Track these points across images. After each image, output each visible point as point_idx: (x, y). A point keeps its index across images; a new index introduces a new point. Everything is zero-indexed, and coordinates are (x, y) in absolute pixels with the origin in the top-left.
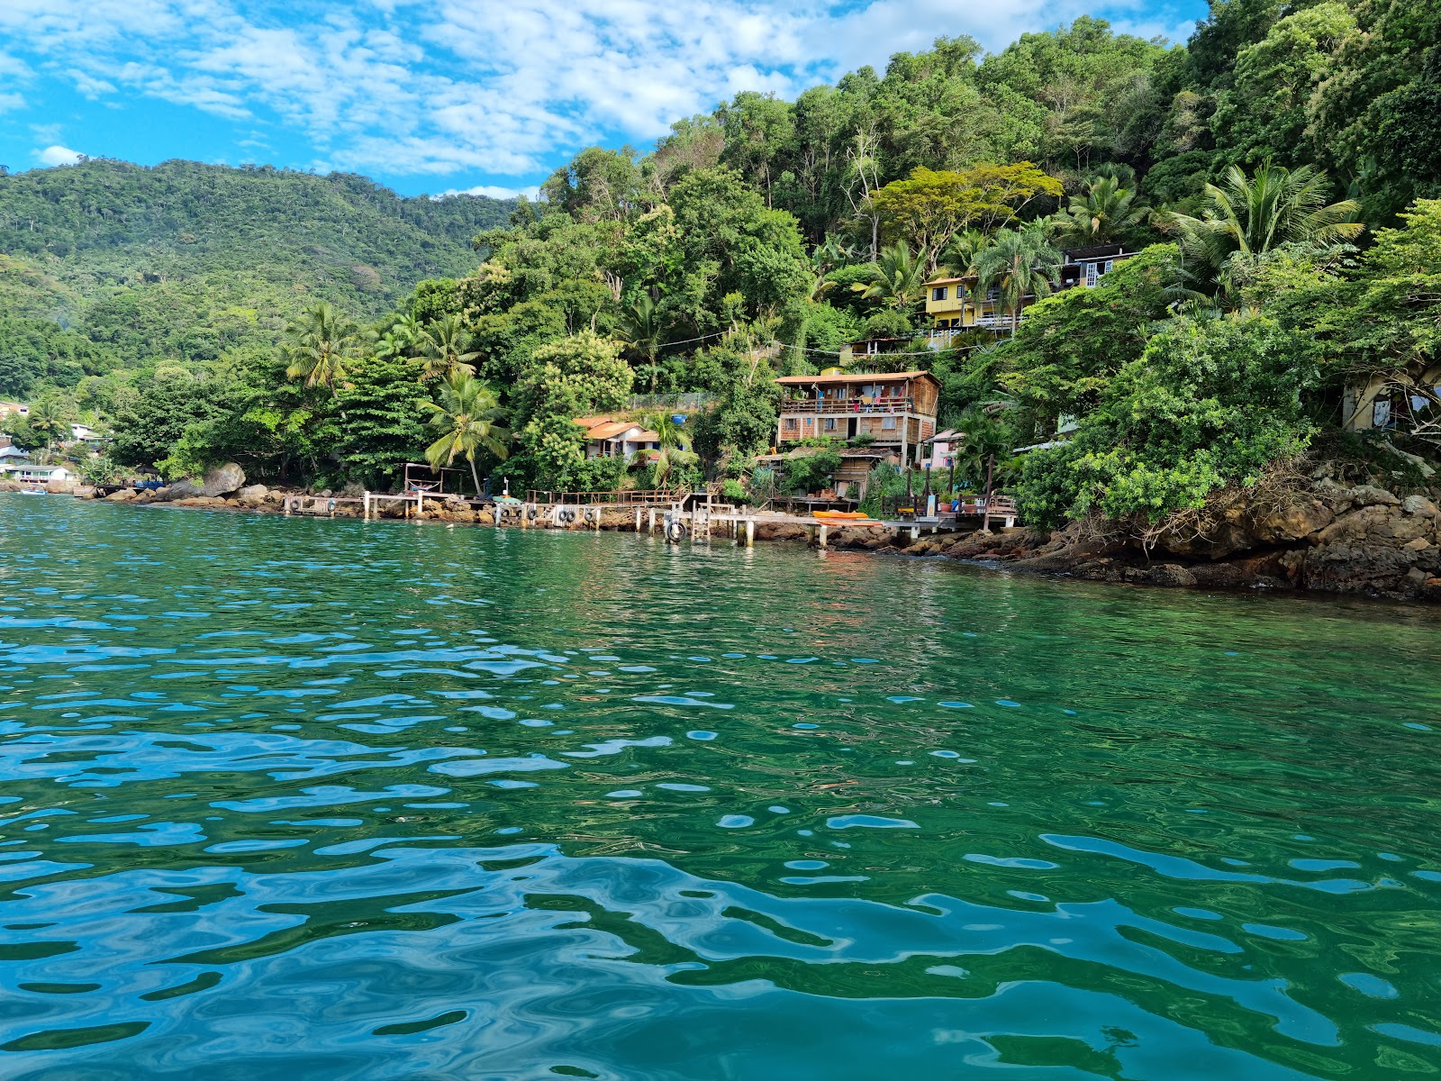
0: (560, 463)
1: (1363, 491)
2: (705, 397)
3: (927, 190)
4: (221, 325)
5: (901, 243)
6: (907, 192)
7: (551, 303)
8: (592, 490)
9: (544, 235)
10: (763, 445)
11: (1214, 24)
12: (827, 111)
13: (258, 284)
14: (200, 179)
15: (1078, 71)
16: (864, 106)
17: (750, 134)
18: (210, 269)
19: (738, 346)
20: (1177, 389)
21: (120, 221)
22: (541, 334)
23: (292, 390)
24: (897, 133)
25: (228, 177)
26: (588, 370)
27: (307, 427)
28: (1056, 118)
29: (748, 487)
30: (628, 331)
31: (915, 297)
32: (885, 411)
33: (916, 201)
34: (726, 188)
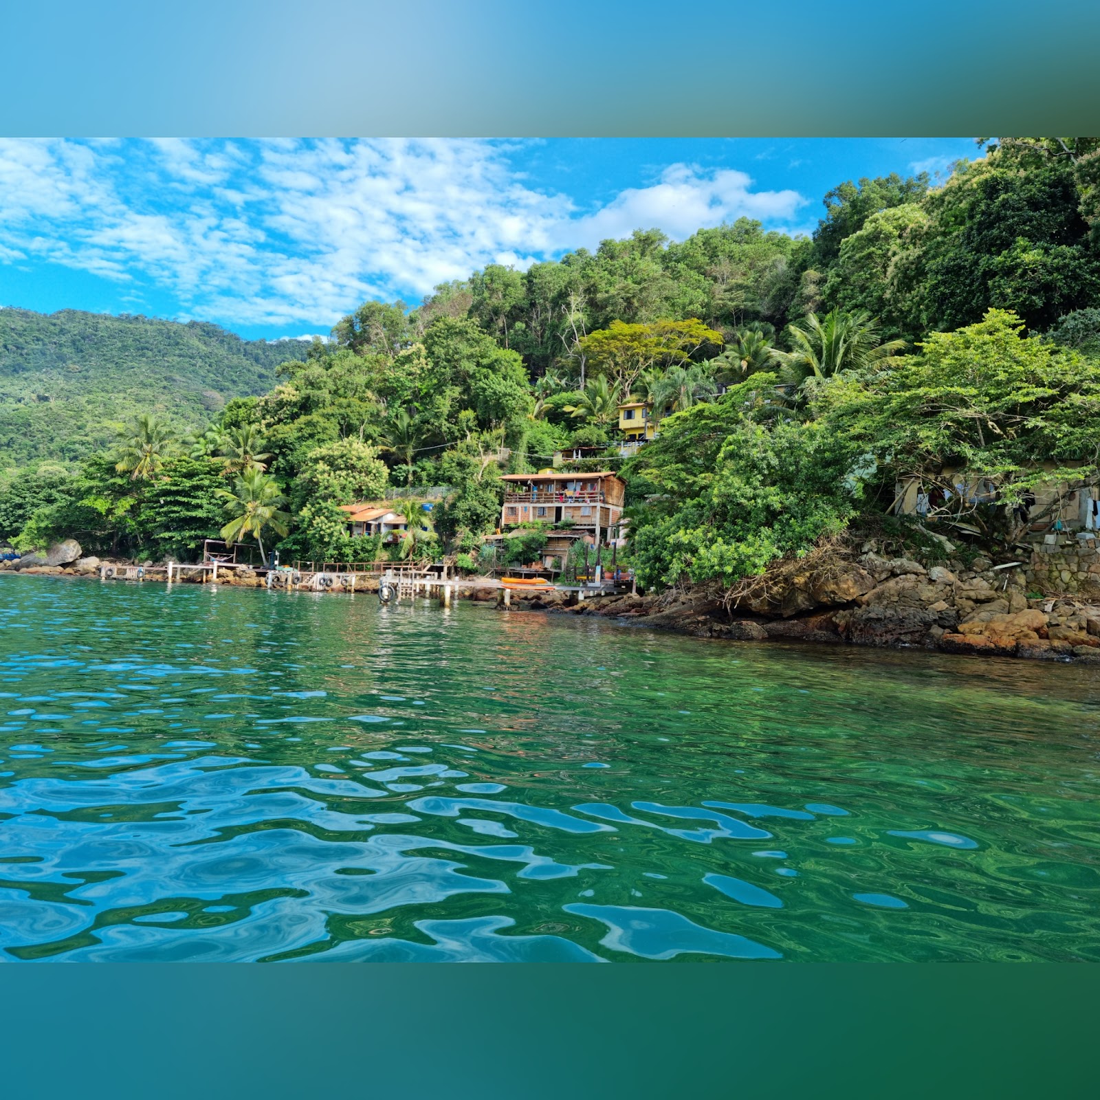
0: (326, 539)
1: (899, 563)
2: (449, 490)
3: (620, 337)
4: (95, 435)
5: (601, 376)
6: (606, 338)
7: (328, 417)
8: (354, 561)
9: (329, 366)
10: (491, 527)
11: (831, 222)
12: (549, 279)
13: (127, 403)
14: (86, 324)
15: (737, 255)
16: (576, 275)
17: (491, 295)
18: (90, 392)
19: (469, 450)
20: (748, 478)
21: (21, 355)
22: (318, 440)
23: (119, 481)
24: (600, 296)
25: (108, 323)
26: (353, 467)
27: (134, 510)
28: (719, 288)
29: (476, 560)
30: (390, 439)
31: (611, 416)
32: (584, 501)
33: (612, 345)
34: (467, 333)
